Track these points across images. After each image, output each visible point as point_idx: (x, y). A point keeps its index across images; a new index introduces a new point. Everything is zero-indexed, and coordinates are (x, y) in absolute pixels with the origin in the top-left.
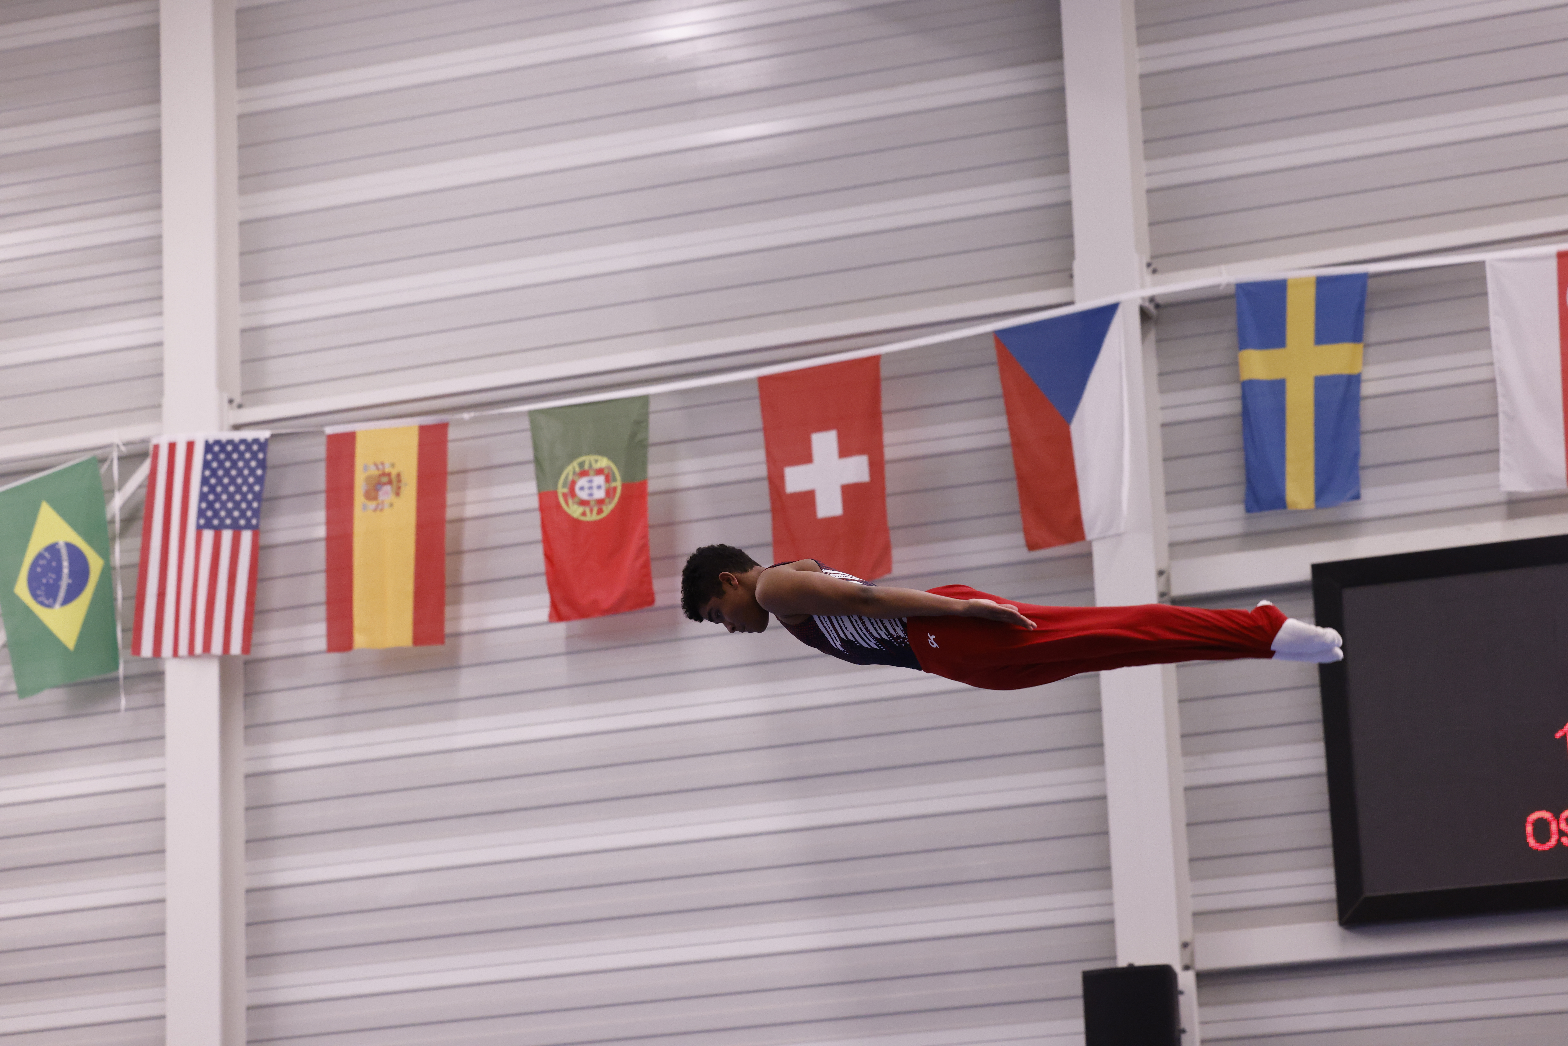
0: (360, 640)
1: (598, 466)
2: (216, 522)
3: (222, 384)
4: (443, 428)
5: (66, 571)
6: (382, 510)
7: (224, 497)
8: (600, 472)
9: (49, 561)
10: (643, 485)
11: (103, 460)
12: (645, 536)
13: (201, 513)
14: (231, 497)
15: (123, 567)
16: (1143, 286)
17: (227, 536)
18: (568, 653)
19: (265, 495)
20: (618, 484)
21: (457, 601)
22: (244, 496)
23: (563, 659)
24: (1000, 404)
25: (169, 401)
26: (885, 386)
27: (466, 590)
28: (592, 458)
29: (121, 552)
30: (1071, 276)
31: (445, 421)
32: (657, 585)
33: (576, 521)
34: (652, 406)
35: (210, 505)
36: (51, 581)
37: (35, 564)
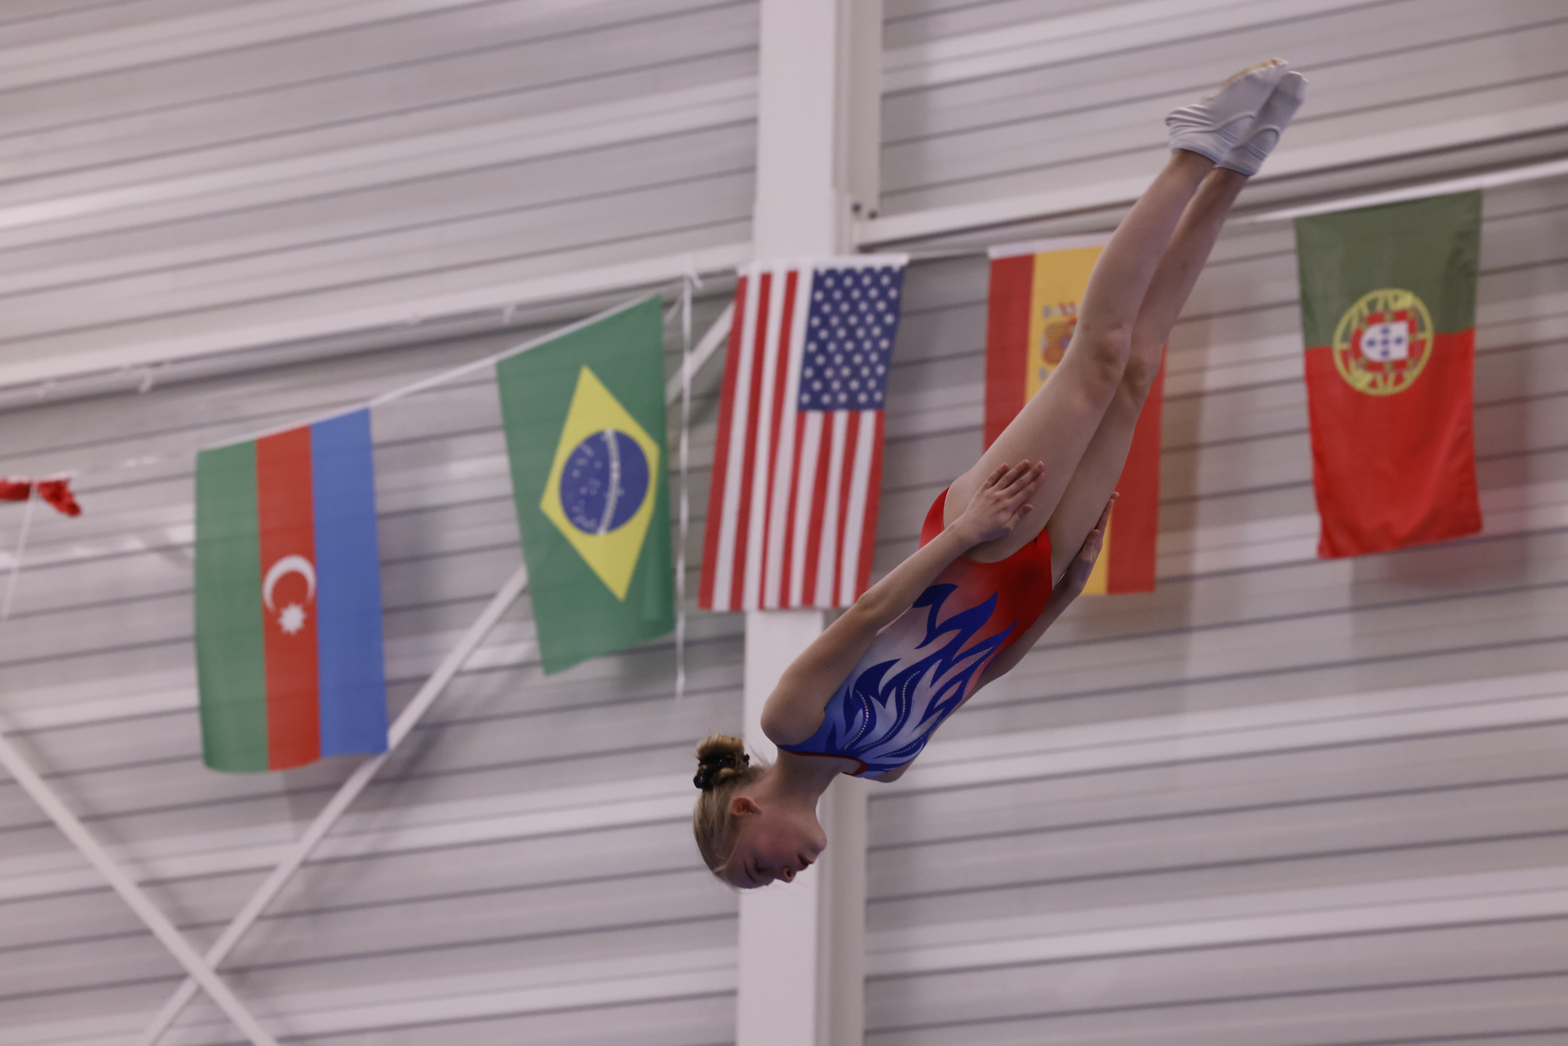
1: (1398, 306)
2: (826, 399)
5: (615, 476)
7: (839, 359)
8: (1400, 316)
9: (591, 461)
10: (1467, 337)
11: (669, 303)
12: (1467, 421)
13: (805, 385)
14: (848, 358)
15: (691, 470)
17: (841, 419)
18: (1355, 609)
19: (897, 356)
20: (1427, 335)
21: (1184, 526)
22: (866, 356)
23: (1347, 620)
25: (763, 209)
27: (1204, 508)
28: (1390, 293)
29: (691, 446)
32: (1487, 500)
33: (1360, 397)
34: (1489, 209)
35: (819, 373)
36: (594, 492)
37: (571, 465)
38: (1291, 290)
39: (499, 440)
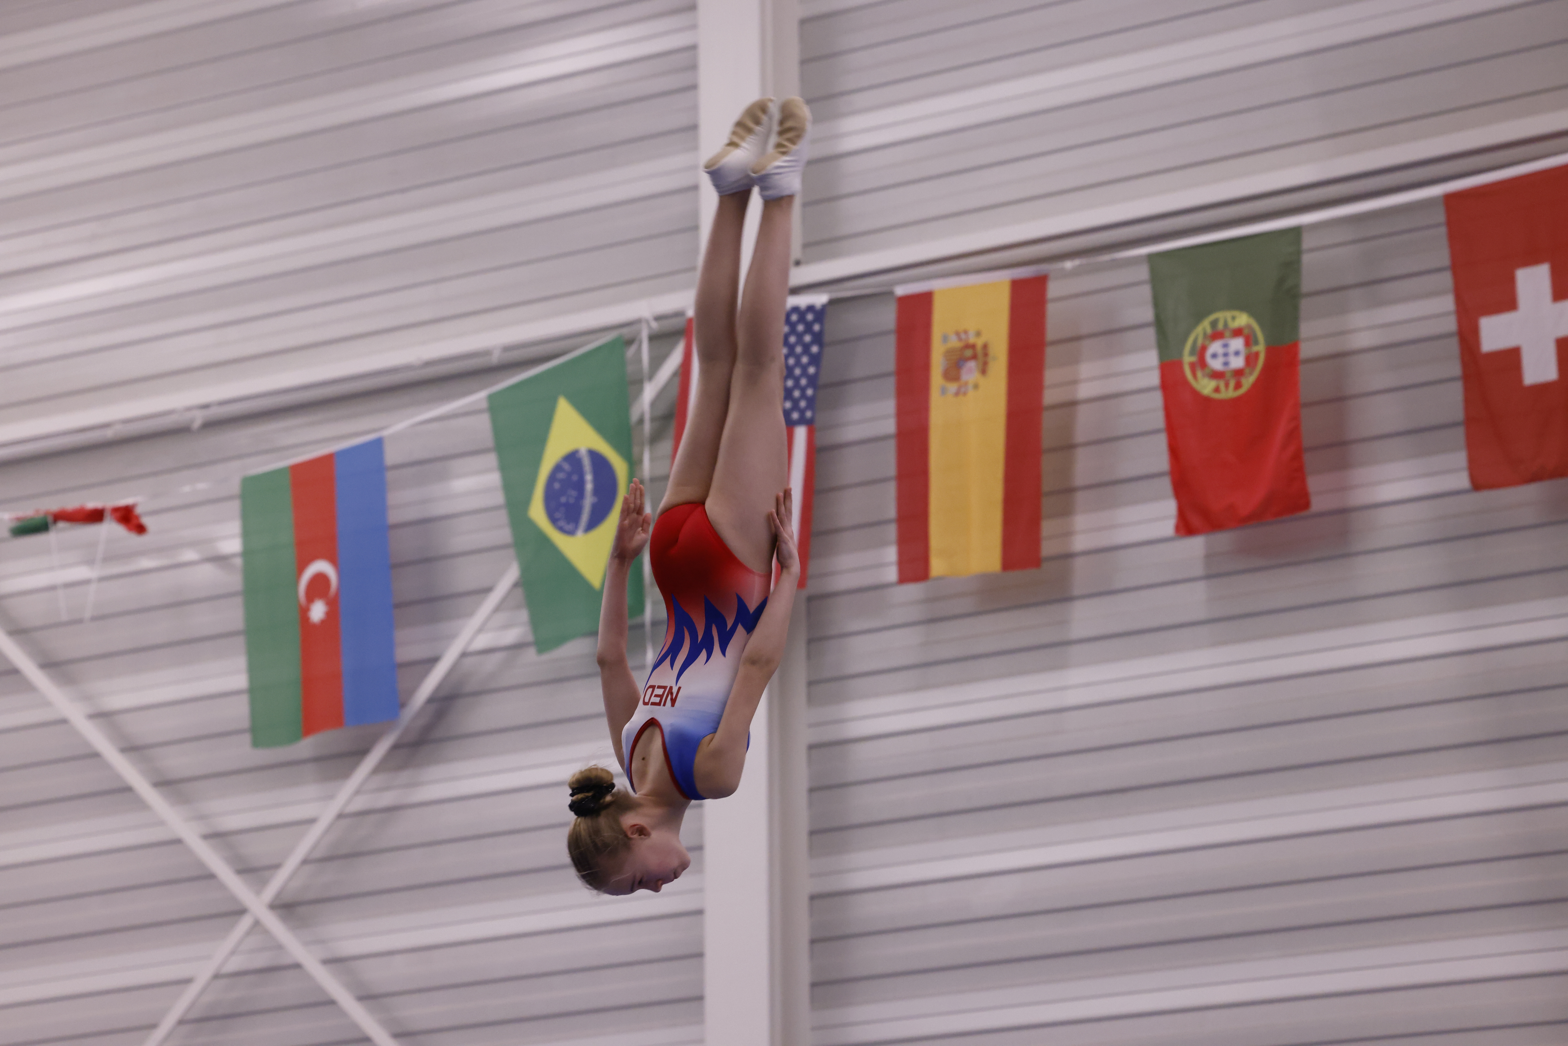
0: (938, 565)
1: (1235, 325)
4: (1041, 282)
5: (589, 487)
6: (966, 393)
8: (1237, 333)
9: (569, 474)
10: (1293, 348)
11: (630, 341)
12: (1296, 418)
15: (653, 480)
18: (1207, 577)
19: (823, 380)
20: (1260, 348)
21: (1064, 512)
22: (797, 381)
23: (1201, 586)
27: (1081, 497)
28: (1228, 314)
29: (652, 460)
31: (1044, 274)
32: (1314, 483)
33: (1207, 400)
34: (1308, 242)
36: (572, 501)
37: (552, 478)
38: (1147, 314)
39: (491, 459)
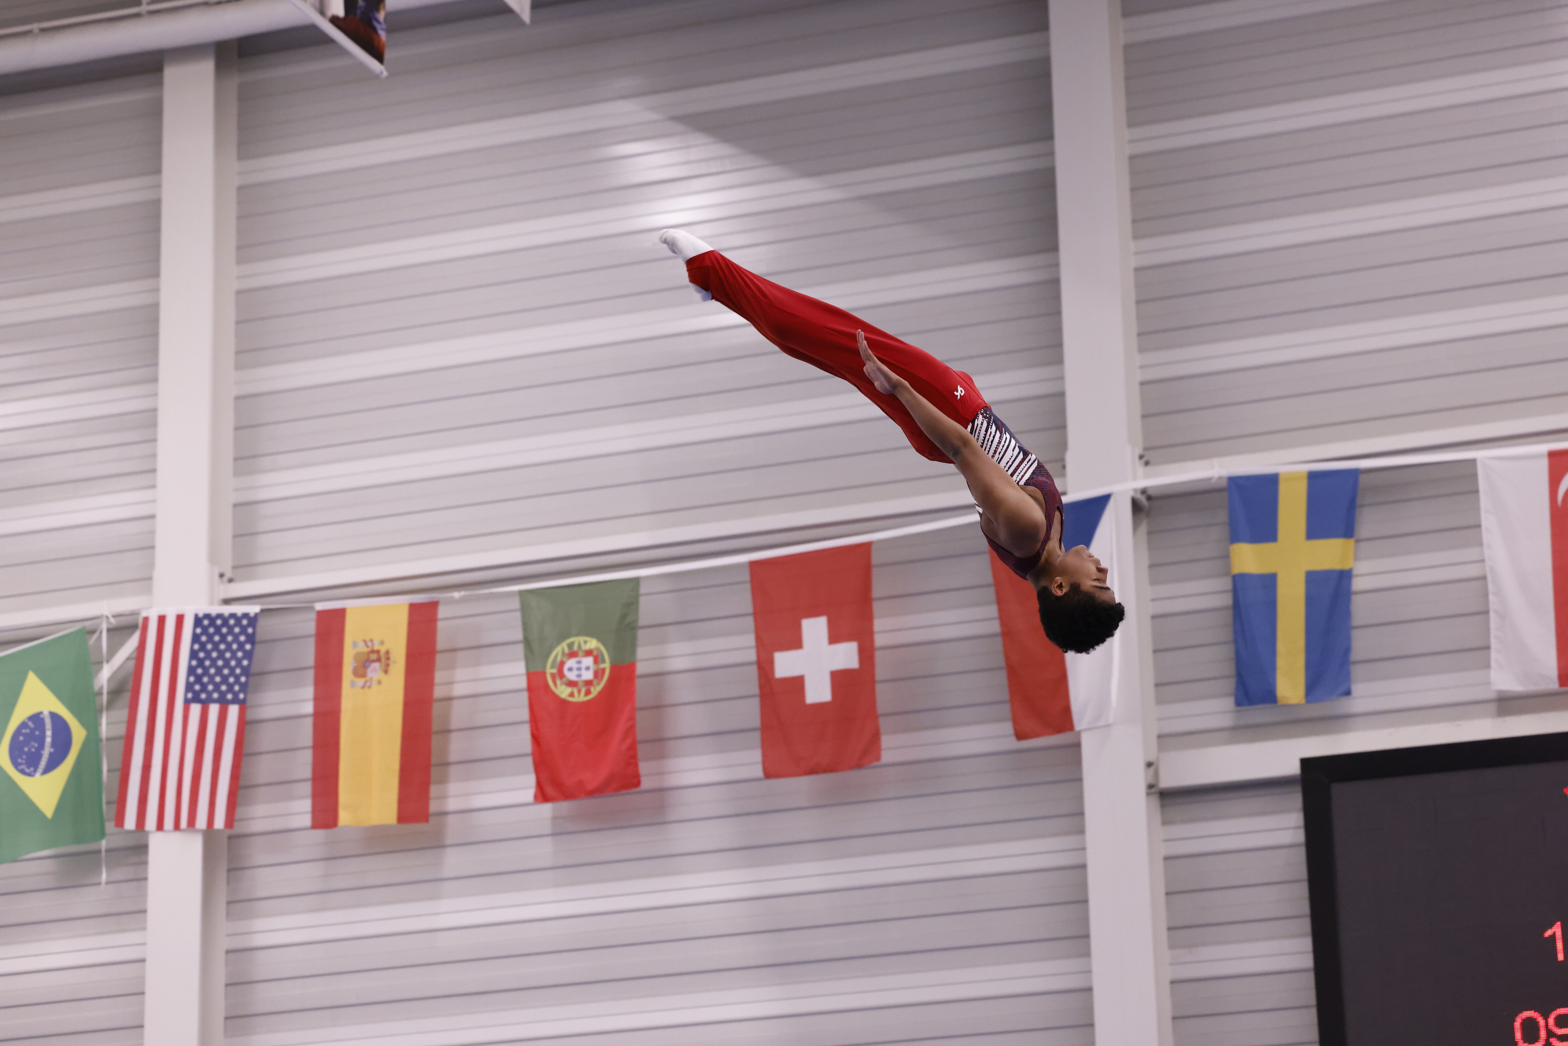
0: (344, 817)
1: (587, 647)
2: (203, 696)
3: (213, 557)
4: (433, 606)
5: (48, 740)
6: (369, 687)
7: (212, 671)
8: (589, 653)
9: (32, 730)
10: (632, 666)
11: (92, 632)
12: (632, 718)
13: (189, 687)
14: (219, 671)
15: (108, 739)
16: (1135, 478)
17: (214, 710)
18: (553, 835)
19: (254, 670)
20: (607, 665)
21: (443, 780)
22: (232, 670)
23: (548, 841)
24: (991, 593)
25: (159, 574)
26: (876, 573)
27: (453, 769)
28: (581, 639)
29: (108, 724)
30: (1064, 467)
31: (436, 600)
32: (644, 767)
33: (564, 702)
34: (645, 589)
35: (199, 679)
36: (33, 750)
37: (17, 733)
38: (517, 634)
